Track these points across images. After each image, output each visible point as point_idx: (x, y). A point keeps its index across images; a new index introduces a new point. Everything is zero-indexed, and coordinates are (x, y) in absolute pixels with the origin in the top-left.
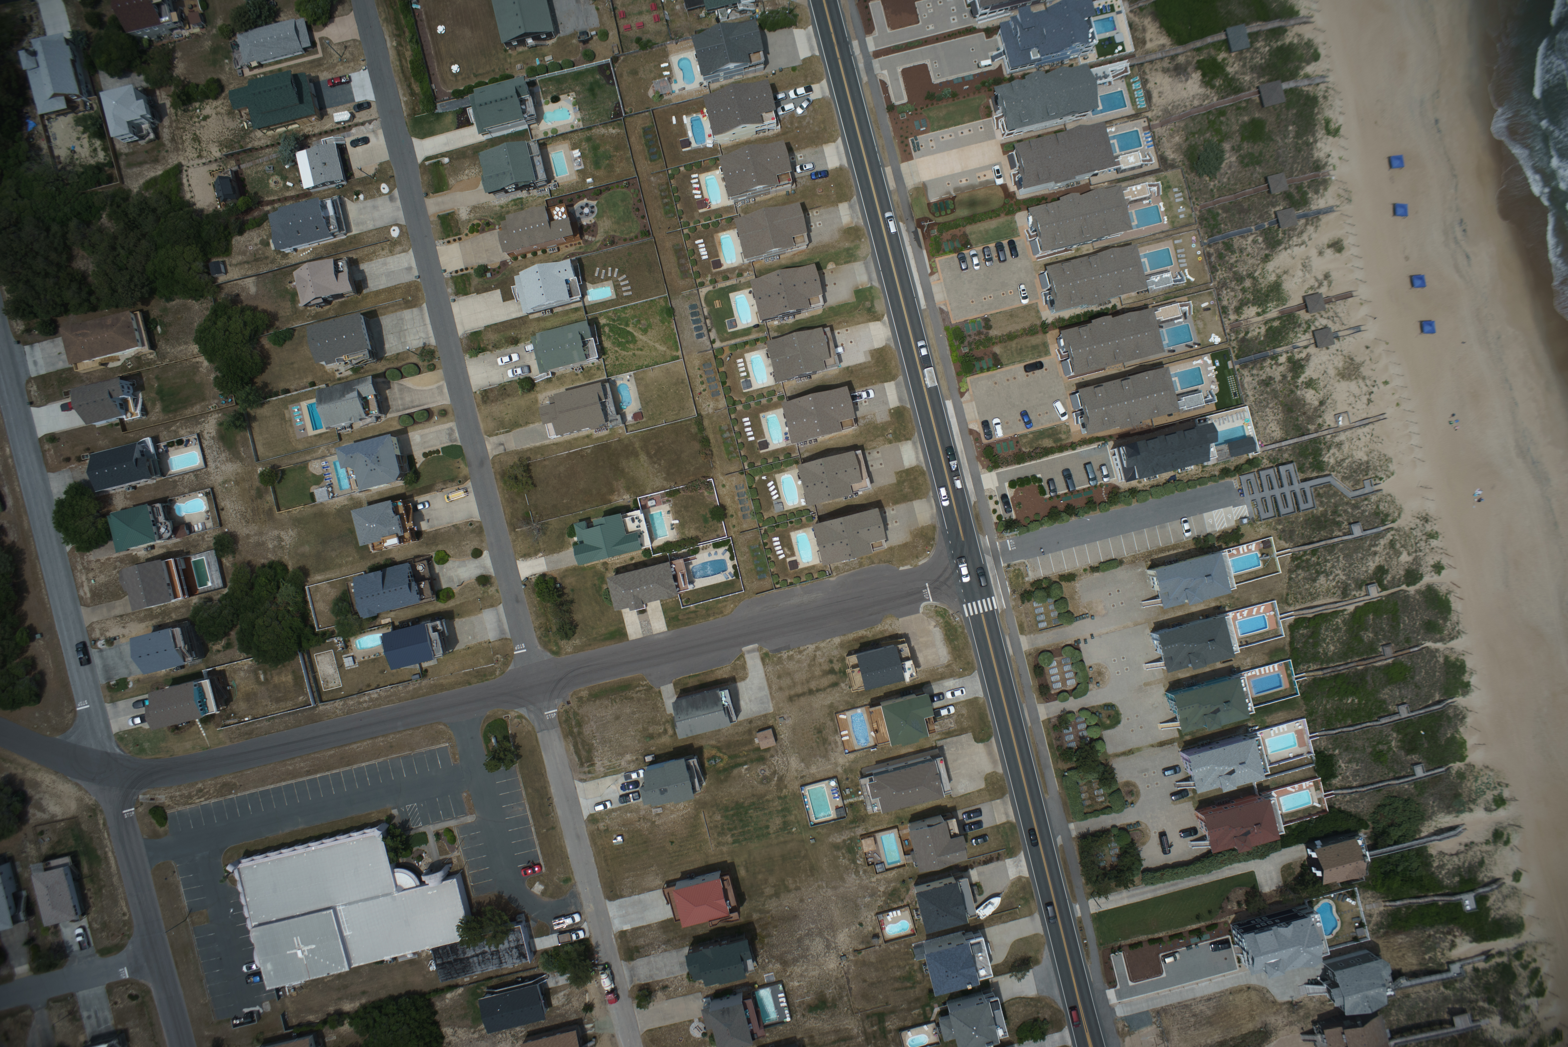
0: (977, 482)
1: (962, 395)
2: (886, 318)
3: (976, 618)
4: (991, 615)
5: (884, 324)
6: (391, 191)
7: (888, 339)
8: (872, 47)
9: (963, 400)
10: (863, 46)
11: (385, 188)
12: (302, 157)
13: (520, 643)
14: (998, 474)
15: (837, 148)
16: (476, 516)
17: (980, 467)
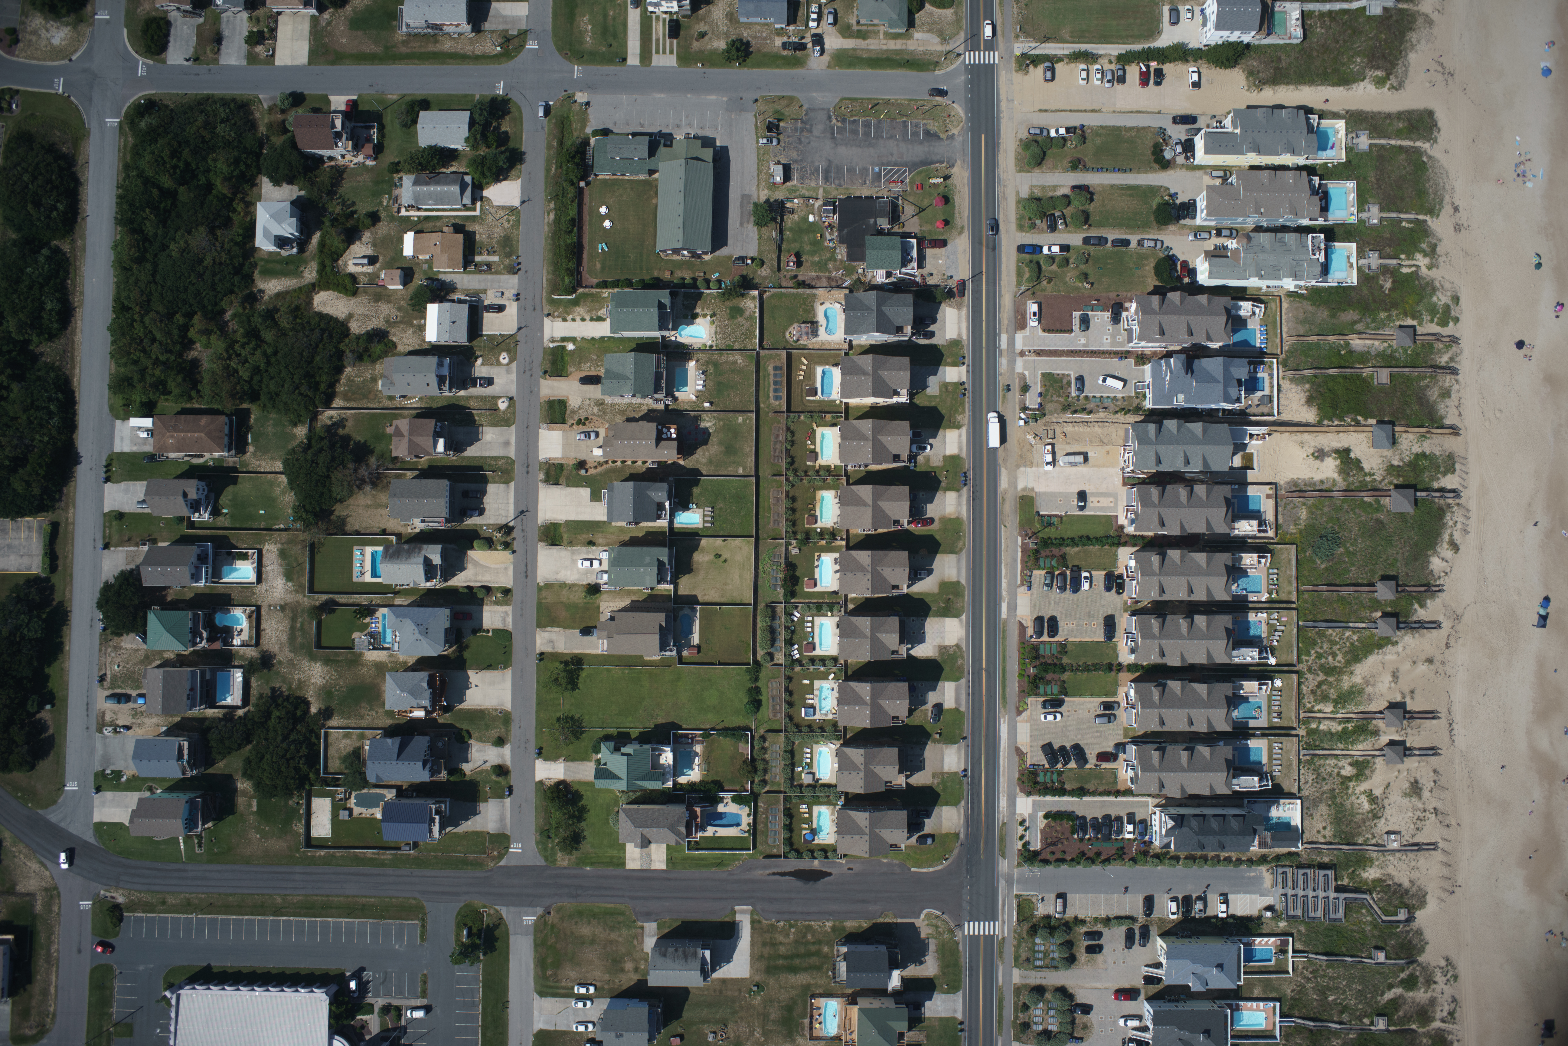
0: (1012, 803)
1: (1019, 713)
2: (964, 617)
3: (974, 939)
4: (989, 939)
5: (961, 621)
6: (511, 362)
7: (960, 640)
8: (1019, 345)
9: (1019, 718)
10: (1012, 342)
11: (504, 358)
12: (433, 310)
13: (517, 842)
14: (1034, 801)
15: (960, 436)
16: (508, 706)
17: (1018, 790)
